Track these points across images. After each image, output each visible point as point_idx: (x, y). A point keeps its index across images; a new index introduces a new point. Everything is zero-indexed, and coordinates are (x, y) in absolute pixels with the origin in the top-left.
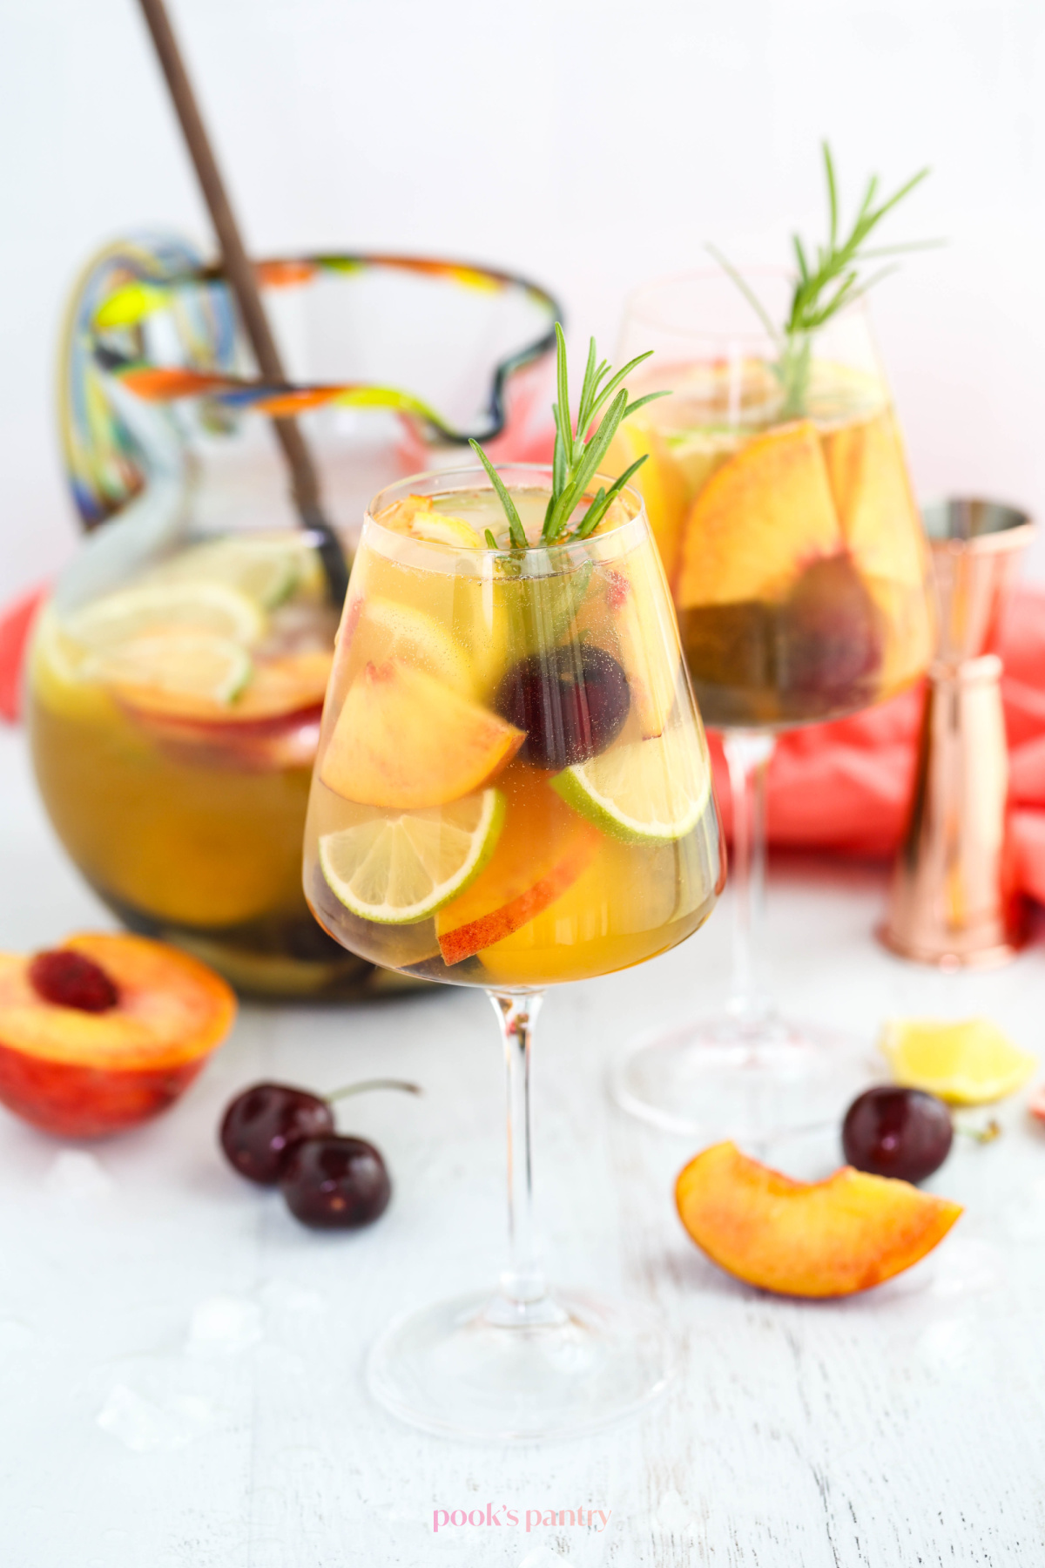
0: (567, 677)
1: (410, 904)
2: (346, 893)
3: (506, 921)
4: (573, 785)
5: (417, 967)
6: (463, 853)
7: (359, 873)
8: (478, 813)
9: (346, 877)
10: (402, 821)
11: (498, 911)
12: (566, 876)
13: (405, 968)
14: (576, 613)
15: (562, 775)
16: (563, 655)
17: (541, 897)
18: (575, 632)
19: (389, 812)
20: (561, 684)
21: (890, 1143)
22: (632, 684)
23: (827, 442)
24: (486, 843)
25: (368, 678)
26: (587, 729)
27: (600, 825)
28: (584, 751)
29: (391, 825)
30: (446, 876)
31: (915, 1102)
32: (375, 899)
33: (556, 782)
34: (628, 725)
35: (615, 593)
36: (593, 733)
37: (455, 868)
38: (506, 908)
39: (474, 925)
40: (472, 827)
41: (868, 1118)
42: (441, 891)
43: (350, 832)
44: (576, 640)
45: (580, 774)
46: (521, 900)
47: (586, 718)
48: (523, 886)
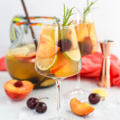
0: (65, 42)
1: (47, 68)
2: (40, 68)
3: (58, 69)
4: (66, 54)
5: (47, 75)
6: (53, 62)
7: (41, 65)
8: (55, 57)
9: (39, 66)
10: (46, 59)
11: (57, 68)
12: (65, 64)
13: (46, 75)
14: (66, 35)
15: (64, 53)
16: (64, 40)
17: (62, 67)
18: (66, 37)
19: (45, 58)
20: (64, 43)
21: (94, 99)
22: (72, 43)
23: (87, 25)
24: (55, 60)
25: (42, 43)
26: (67, 47)
27: (69, 59)
28: (67, 50)
29: (45, 59)
30: (51, 64)
31: (97, 95)
32: (43, 68)
33: (64, 54)
34: (72, 48)
35: (71, 32)
36: (68, 48)
37: (52, 63)
38: (58, 68)
39: (54, 70)
40: (54, 59)
41: (91, 97)
42: (50, 66)
43: (40, 61)
44: (66, 38)
45: (66, 52)
46: (60, 67)
47: (67, 46)
48: (60, 65)
